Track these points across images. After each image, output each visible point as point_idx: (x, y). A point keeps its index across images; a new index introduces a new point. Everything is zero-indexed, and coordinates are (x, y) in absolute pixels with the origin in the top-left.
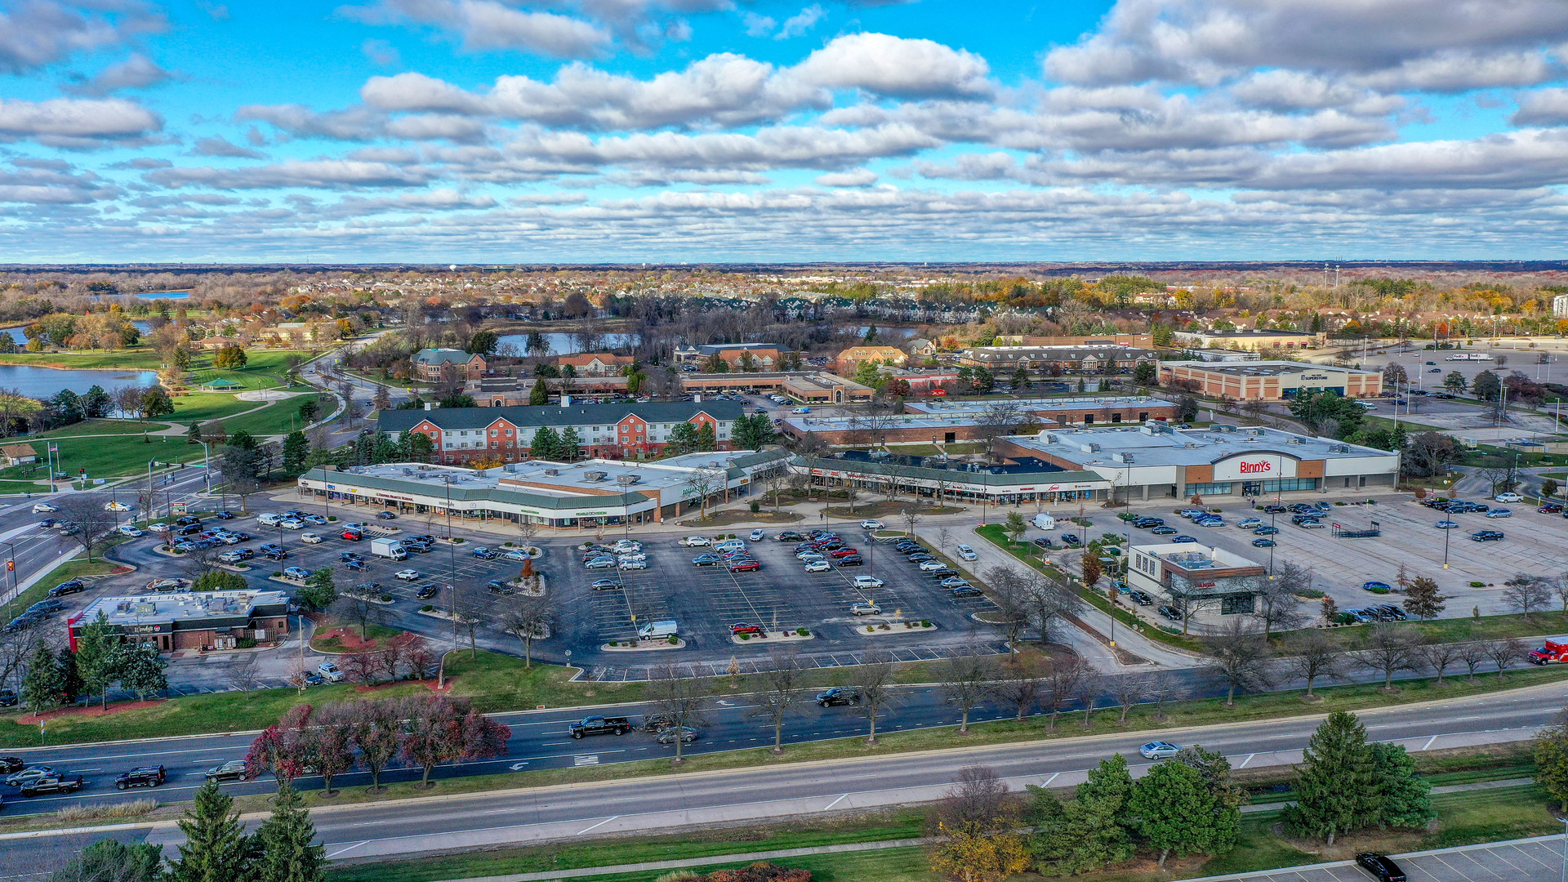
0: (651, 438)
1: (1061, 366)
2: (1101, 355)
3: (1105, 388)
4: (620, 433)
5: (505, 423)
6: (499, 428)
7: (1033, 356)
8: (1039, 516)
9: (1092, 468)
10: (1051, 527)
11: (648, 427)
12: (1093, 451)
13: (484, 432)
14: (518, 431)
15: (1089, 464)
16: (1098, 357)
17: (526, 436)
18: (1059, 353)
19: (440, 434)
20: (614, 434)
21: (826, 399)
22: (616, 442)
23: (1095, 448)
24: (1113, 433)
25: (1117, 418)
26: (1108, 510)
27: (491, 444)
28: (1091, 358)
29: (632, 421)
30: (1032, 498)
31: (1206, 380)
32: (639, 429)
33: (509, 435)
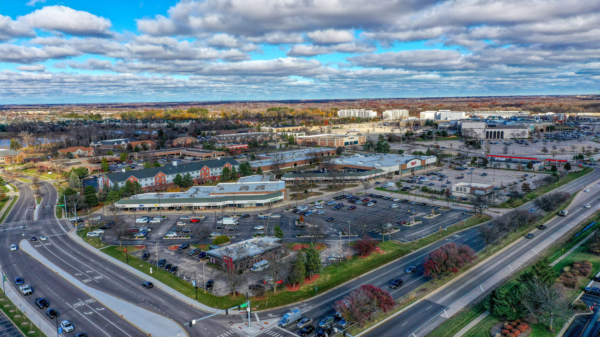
0: (211, 174)
4: (201, 174)
5: (161, 174)
6: (159, 176)
9: (380, 168)
11: (210, 170)
13: (154, 178)
17: (168, 178)
22: (200, 177)
28: (259, 137)
29: (205, 169)
31: (319, 141)
32: (207, 172)
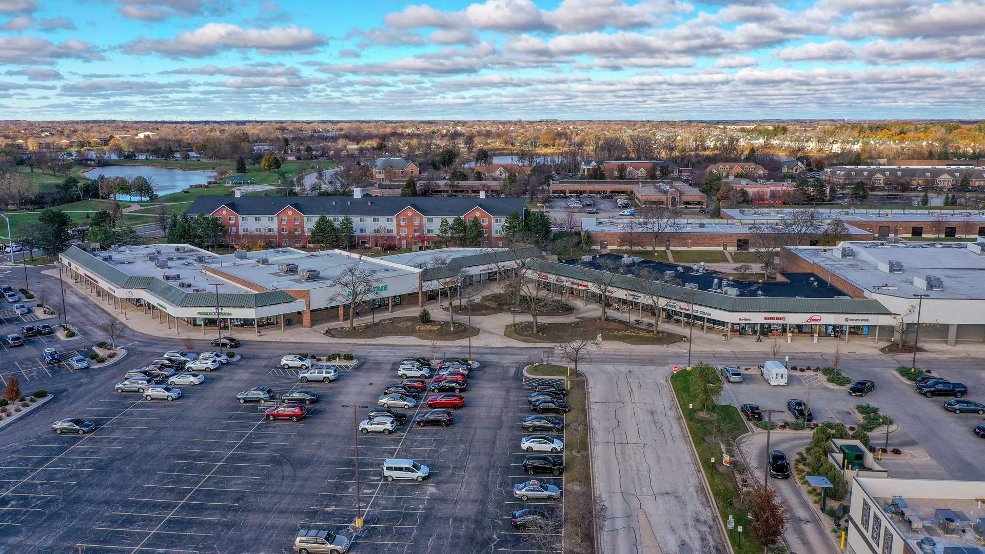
0: (429, 231)
1: (914, 183)
2: (957, 174)
3: (950, 203)
4: (399, 225)
5: (293, 211)
6: (288, 216)
7: (887, 174)
8: (769, 364)
9: (875, 296)
10: (783, 382)
11: (425, 220)
12: (892, 270)
13: (275, 219)
14: (305, 219)
15: (875, 289)
16: (954, 176)
17: (310, 223)
18: (913, 173)
19: (237, 218)
20: (393, 226)
21: (662, 203)
22: (395, 233)
23: (895, 267)
24: (931, 249)
25: (951, 232)
26: (888, 358)
27: (281, 230)
28: (946, 176)
29: (410, 214)
30: (784, 329)
32: (417, 222)
33: (297, 223)
